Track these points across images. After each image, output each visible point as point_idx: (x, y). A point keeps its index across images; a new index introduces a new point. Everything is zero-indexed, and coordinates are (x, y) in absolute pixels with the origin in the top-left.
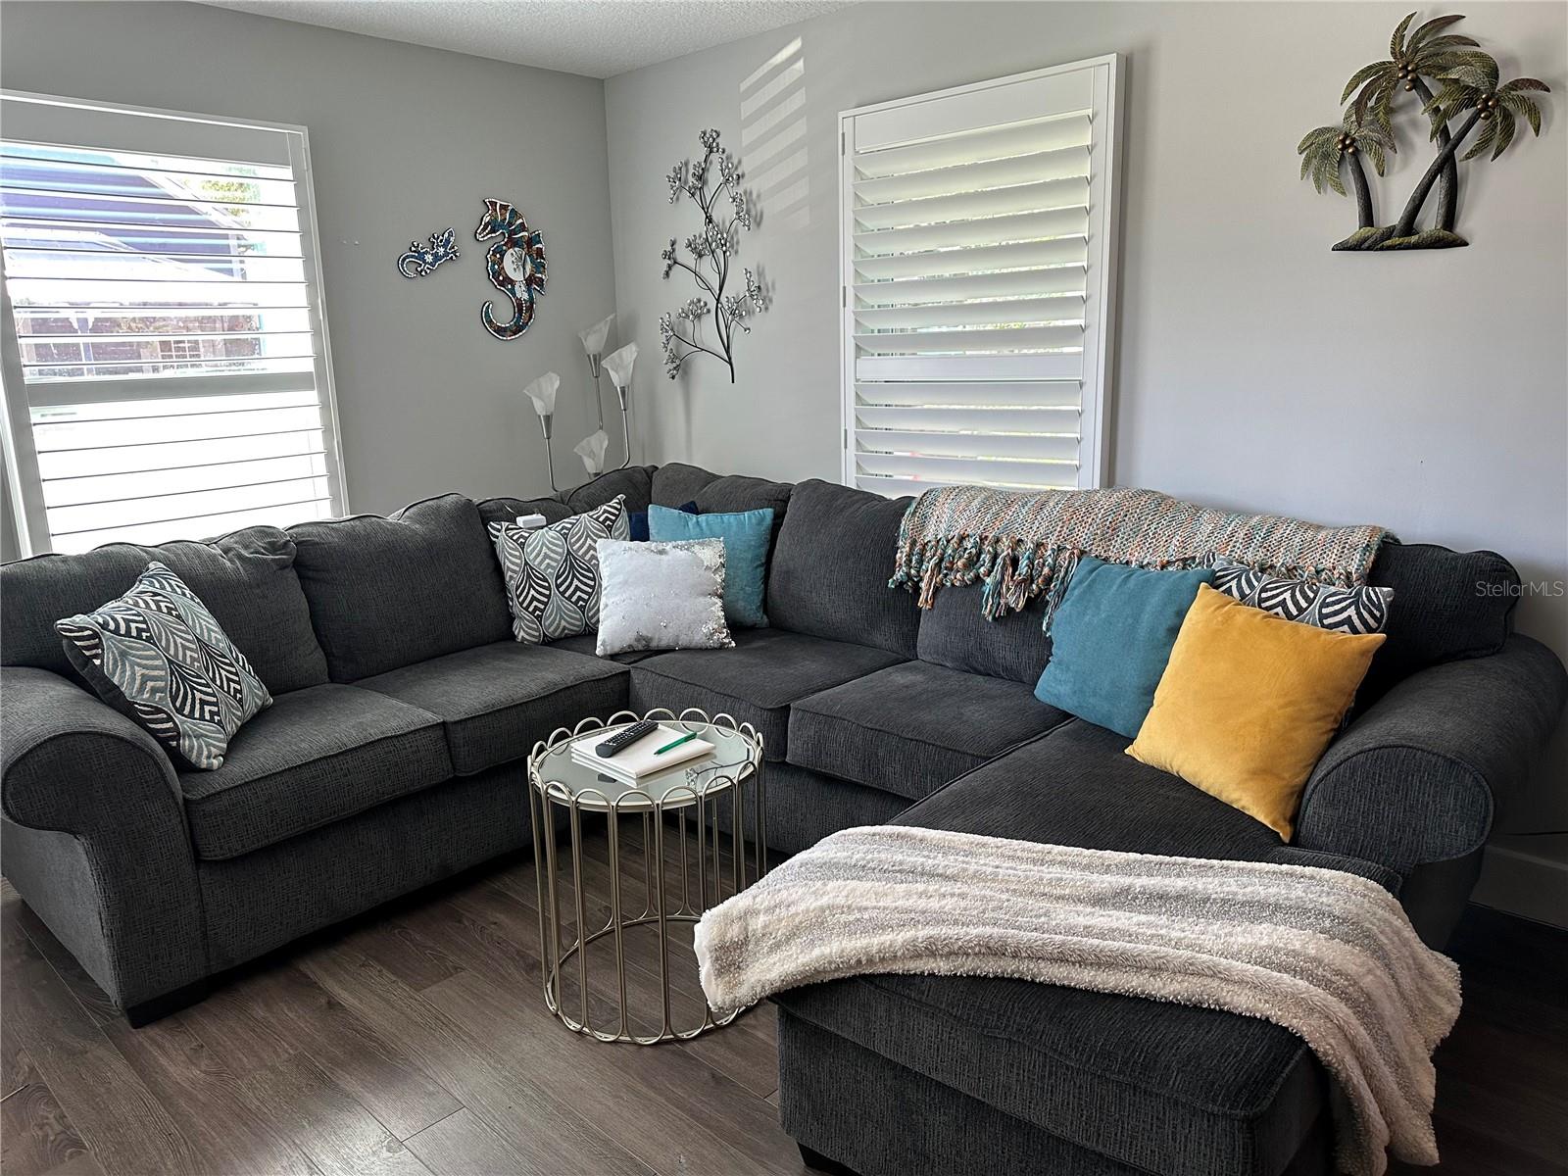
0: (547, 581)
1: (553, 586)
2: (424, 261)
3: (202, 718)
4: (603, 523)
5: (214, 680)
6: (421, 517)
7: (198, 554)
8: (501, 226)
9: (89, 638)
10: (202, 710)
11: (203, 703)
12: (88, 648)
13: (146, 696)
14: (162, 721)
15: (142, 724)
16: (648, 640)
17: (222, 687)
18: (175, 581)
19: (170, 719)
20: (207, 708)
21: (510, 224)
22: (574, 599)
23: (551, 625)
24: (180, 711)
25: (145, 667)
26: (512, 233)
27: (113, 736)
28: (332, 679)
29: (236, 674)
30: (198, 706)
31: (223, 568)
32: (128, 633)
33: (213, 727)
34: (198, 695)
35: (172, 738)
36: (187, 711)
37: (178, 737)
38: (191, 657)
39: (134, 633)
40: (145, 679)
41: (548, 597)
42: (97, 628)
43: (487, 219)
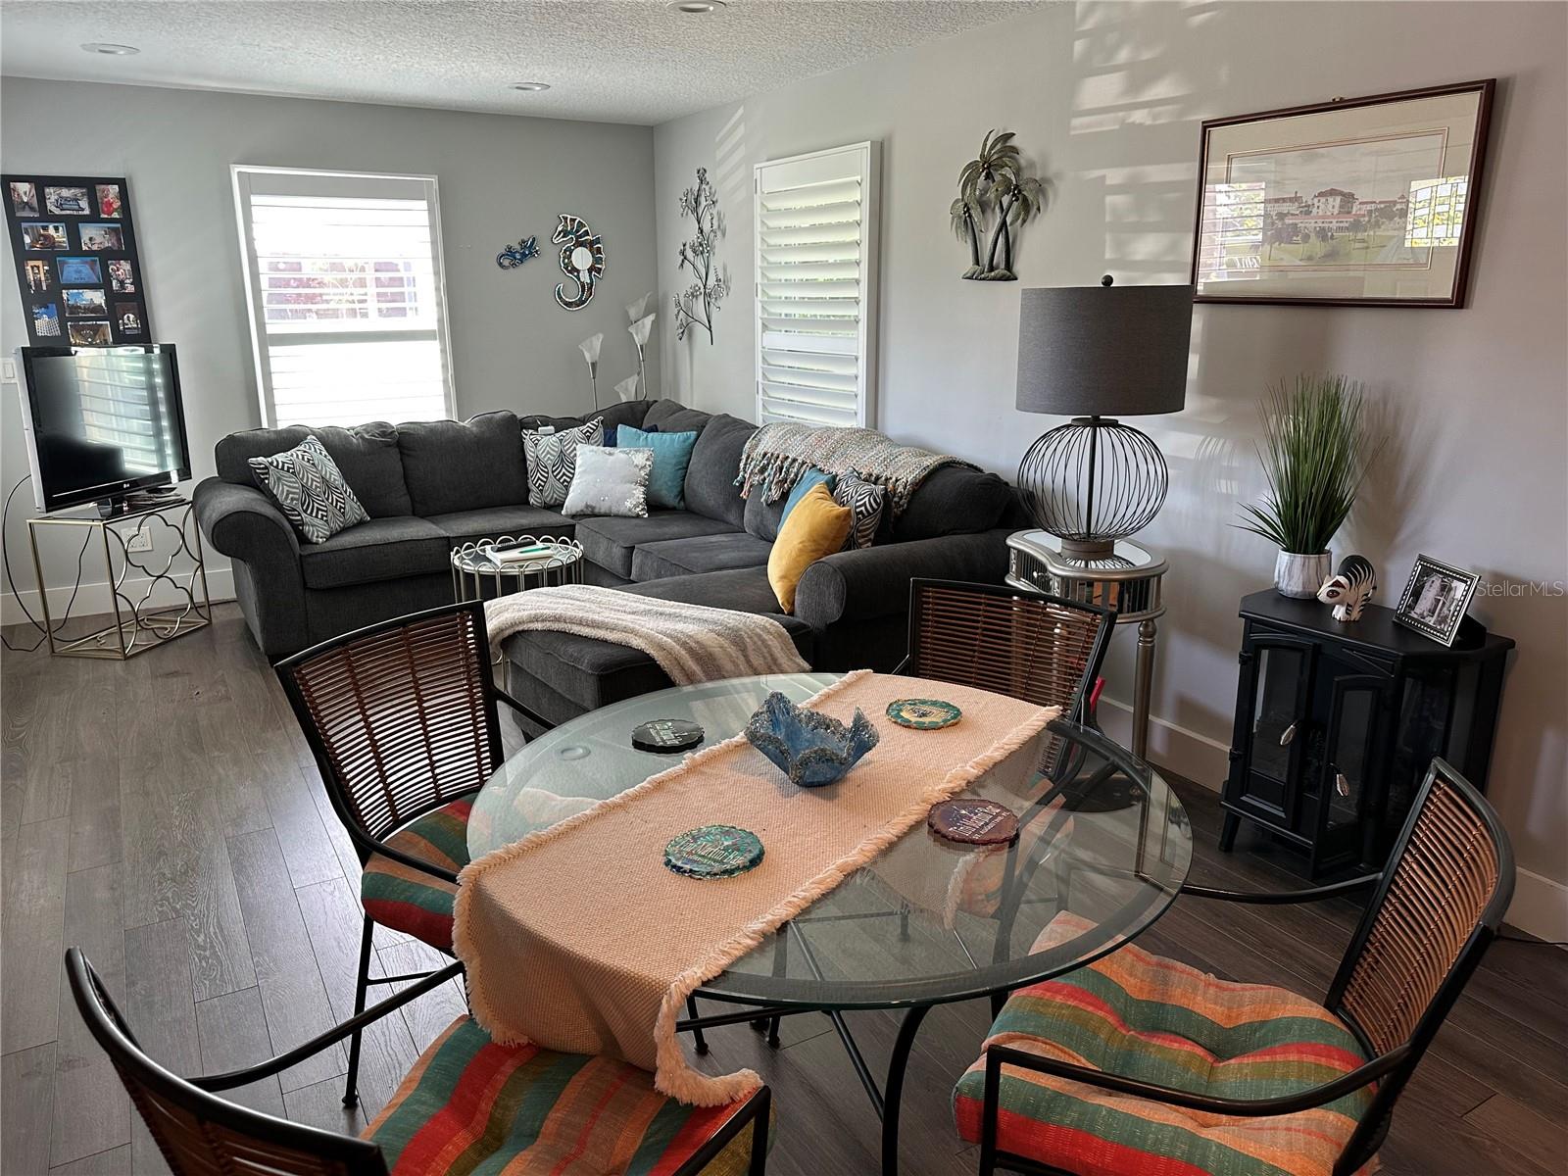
0: (546, 467)
1: (550, 472)
2: (515, 259)
3: (316, 517)
4: (584, 434)
5: (327, 500)
6: (479, 424)
7: (339, 433)
8: (570, 233)
9: (263, 469)
10: (317, 513)
11: (318, 509)
12: (263, 474)
13: (289, 501)
14: (296, 516)
15: (286, 516)
16: (593, 508)
17: (332, 504)
18: (319, 446)
19: (299, 515)
20: (320, 512)
21: (577, 231)
22: (561, 481)
23: (547, 496)
24: (305, 511)
25: (289, 487)
26: (578, 237)
27: (265, 516)
28: (414, 514)
29: (343, 499)
30: (315, 511)
31: (351, 443)
32: (283, 469)
33: (322, 522)
34: (316, 505)
35: (300, 525)
36: (309, 512)
37: (303, 525)
38: (316, 485)
39: (286, 469)
40: (289, 493)
41: (547, 478)
42: (268, 464)
43: (560, 229)
